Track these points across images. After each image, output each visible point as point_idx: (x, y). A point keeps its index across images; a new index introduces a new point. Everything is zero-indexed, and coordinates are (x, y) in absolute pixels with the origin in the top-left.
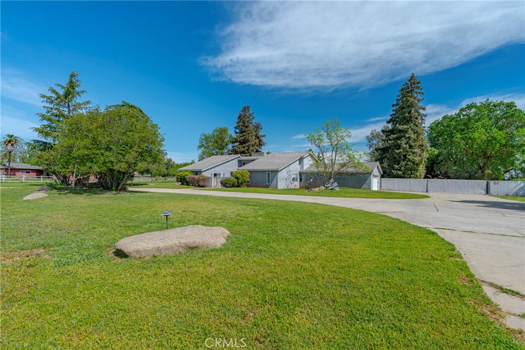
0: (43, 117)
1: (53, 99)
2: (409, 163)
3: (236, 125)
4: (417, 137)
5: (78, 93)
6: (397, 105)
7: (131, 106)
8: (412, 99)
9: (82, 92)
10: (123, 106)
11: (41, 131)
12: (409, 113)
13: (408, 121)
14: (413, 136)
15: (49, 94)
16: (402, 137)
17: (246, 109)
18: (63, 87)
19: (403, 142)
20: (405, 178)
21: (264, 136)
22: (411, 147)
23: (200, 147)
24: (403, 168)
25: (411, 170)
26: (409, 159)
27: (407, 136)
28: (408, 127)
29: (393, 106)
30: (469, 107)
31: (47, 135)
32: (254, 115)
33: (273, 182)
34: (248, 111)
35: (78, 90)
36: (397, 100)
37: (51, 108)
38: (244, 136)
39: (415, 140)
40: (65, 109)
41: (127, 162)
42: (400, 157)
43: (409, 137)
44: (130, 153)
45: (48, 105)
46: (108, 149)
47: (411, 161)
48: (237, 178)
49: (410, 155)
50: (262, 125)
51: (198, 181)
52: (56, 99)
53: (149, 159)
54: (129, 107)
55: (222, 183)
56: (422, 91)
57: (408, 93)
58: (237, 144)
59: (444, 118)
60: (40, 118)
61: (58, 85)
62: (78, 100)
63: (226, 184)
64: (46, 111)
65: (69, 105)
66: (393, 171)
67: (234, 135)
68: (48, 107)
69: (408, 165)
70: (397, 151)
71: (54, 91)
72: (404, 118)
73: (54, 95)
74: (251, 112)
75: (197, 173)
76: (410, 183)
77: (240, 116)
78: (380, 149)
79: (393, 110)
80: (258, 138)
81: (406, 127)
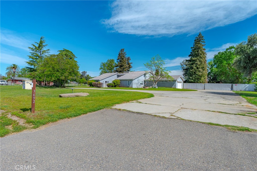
0: (30, 57)
1: (34, 49)
2: (197, 76)
3: (118, 58)
4: (201, 63)
5: (44, 46)
6: (194, 47)
7: (68, 51)
8: (199, 45)
9: (46, 45)
10: (64, 51)
11: (29, 63)
12: (198, 52)
13: (197, 55)
14: (199, 63)
15: (32, 47)
16: (194, 63)
17: (122, 50)
18: (38, 43)
19: (194, 66)
20: (195, 83)
21: (132, 63)
22: (197, 68)
23: (101, 69)
24: (194, 78)
25: (198, 79)
26: (197, 74)
27: (196, 63)
28: (197, 58)
29: (191, 48)
30: (231, 48)
31: (32, 65)
32: (126, 53)
33: (130, 85)
34: (123, 51)
35: (44, 44)
36: (194, 45)
37: (33, 53)
38: (121, 63)
39: (199, 65)
40: (39, 53)
41: (65, 76)
42: (193, 73)
43: (197, 64)
44: (66, 73)
45: (32, 51)
46: (58, 71)
47: (197, 75)
48: (114, 83)
49: (197, 72)
50: (131, 58)
51: (97, 85)
52: (35, 49)
53: (73, 75)
54: (67, 51)
55: (107, 85)
56: (204, 41)
57: (198, 42)
58: (118, 67)
59: (219, 53)
60: (29, 57)
61: (36, 43)
62: (44, 49)
63: (109, 86)
64: (31, 54)
65: (40, 51)
66: (189, 80)
67: (117, 63)
68: (32, 53)
69: (196, 77)
70: (191, 70)
71: (34, 46)
72: (196, 54)
73: (34, 47)
74: (125, 51)
75: (97, 81)
76: (197, 85)
77: (119, 54)
78: (185, 69)
79: (192, 50)
80: (129, 64)
81: (196, 58)
